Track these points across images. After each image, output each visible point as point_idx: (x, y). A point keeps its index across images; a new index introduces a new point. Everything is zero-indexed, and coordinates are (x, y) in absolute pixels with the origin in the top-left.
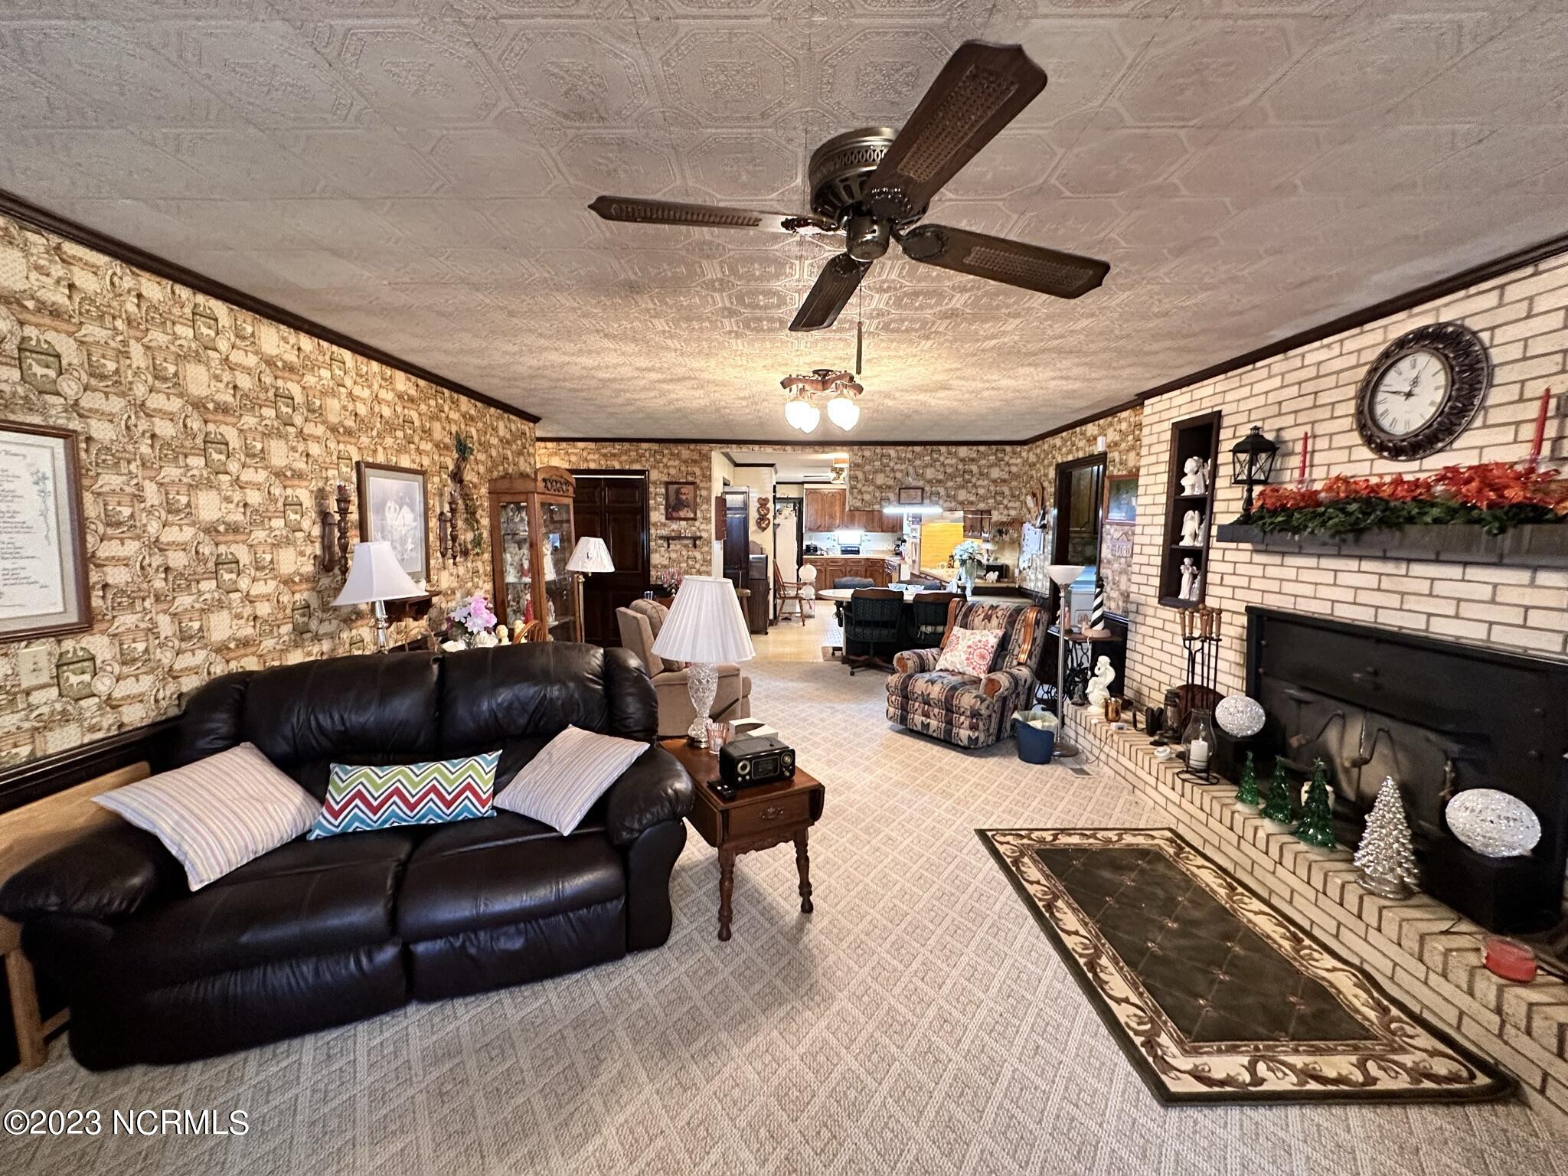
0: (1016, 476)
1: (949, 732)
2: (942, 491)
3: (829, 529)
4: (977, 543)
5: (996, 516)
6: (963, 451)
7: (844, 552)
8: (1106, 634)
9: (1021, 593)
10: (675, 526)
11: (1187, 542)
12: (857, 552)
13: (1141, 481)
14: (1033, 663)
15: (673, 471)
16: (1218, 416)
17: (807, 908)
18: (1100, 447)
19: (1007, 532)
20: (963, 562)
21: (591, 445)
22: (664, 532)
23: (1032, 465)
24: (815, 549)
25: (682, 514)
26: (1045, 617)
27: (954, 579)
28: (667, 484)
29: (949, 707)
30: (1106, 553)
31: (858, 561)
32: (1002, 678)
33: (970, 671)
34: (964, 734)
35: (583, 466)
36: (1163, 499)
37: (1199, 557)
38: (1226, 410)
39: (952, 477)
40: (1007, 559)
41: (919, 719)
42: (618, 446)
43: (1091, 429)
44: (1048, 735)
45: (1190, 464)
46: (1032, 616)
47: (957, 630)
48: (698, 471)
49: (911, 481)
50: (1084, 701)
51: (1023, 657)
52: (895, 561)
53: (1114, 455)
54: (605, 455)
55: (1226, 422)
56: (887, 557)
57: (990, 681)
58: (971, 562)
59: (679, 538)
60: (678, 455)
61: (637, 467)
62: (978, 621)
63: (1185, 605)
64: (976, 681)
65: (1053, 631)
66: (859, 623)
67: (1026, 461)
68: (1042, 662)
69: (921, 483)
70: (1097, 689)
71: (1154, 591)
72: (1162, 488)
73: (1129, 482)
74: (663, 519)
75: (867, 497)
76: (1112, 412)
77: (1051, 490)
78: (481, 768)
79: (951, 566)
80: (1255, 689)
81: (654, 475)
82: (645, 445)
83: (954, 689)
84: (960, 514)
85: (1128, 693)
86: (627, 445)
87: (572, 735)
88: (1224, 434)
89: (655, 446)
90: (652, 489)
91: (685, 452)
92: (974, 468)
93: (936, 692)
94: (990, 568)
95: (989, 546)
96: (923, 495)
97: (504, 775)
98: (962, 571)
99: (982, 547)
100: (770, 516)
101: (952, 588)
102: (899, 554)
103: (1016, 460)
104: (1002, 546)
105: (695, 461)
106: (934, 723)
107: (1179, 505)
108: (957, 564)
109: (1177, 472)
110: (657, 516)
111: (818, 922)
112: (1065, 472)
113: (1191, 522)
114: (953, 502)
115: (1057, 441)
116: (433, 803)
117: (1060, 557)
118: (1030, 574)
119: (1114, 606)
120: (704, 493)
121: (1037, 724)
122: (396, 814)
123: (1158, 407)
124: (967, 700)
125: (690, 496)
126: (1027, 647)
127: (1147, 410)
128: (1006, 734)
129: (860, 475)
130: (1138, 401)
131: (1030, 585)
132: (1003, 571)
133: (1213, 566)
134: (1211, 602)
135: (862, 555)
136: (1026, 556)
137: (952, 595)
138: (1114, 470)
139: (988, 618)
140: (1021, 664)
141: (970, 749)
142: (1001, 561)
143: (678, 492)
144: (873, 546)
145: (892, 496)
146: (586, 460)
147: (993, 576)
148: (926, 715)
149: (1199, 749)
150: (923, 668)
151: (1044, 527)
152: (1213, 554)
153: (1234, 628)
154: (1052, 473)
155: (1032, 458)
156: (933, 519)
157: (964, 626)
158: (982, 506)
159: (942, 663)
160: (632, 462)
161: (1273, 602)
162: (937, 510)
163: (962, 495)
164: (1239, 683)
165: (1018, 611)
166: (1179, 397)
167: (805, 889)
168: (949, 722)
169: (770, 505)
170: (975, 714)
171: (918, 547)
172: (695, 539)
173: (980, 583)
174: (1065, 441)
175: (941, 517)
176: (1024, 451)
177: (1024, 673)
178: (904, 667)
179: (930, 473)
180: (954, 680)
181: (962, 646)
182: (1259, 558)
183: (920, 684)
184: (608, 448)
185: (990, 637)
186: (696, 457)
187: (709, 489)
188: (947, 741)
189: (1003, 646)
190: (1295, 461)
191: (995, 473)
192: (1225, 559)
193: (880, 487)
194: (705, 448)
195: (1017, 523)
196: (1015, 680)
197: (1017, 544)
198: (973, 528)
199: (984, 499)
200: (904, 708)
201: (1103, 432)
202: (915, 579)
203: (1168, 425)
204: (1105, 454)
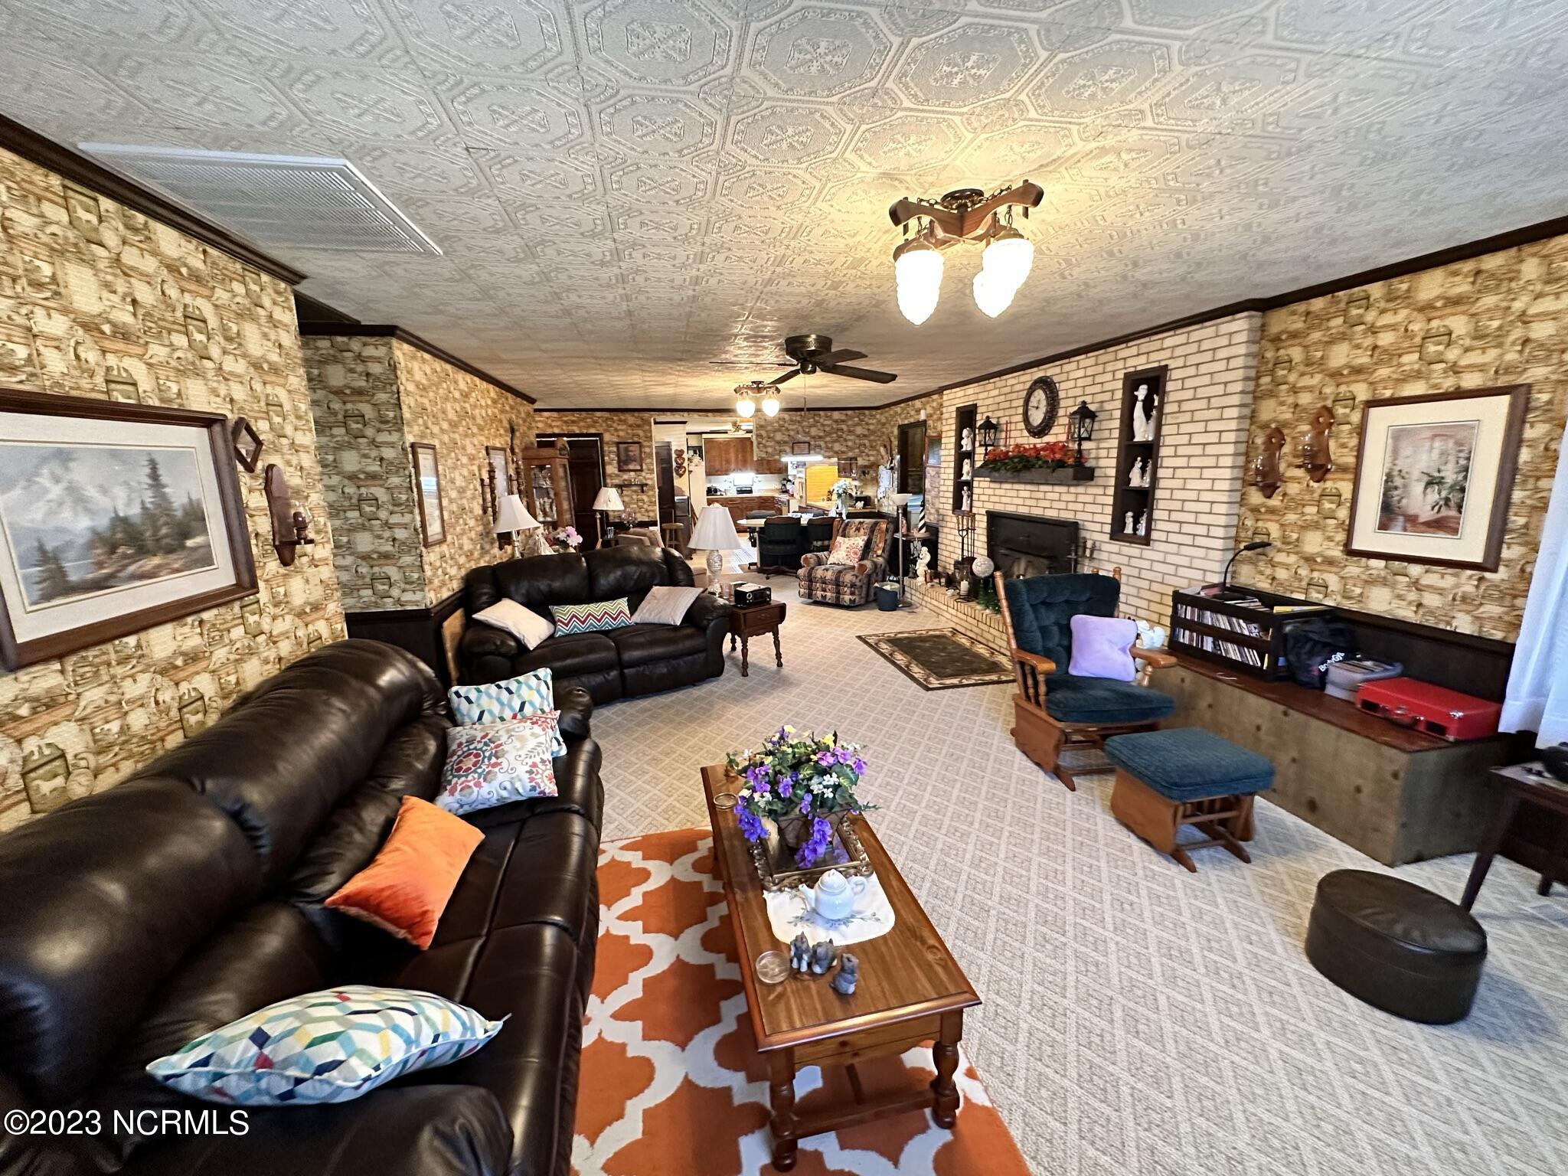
0: (873, 432)
1: (838, 598)
2: (822, 444)
3: (726, 472)
4: (848, 481)
5: (860, 462)
6: (836, 415)
7: (740, 492)
8: (927, 535)
9: (880, 515)
10: (626, 477)
11: (964, 478)
12: (750, 492)
13: (943, 441)
14: (886, 555)
15: (621, 434)
16: (975, 406)
17: (780, 665)
18: (922, 416)
19: (868, 473)
20: (839, 496)
21: (555, 414)
22: (616, 481)
23: (884, 424)
24: (716, 491)
25: (631, 467)
26: (891, 527)
27: (834, 508)
28: (618, 444)
29: (838, 583)
30: (928, 485)
31: (752, 499)
32: (868, 563)
33: (848, 563)
34: (847, 598)
35: (549, 431)
36: (953, 452)
37: (969, 484)
38: (979, 403)
39: (828, 434)
40: (869, 492)
41: (819, 593)
42: (577, 414)
43: (918, 403)
44: (894, 593)
45: (965, 432)
46: (884, 526)
47: (839, 539)
48: (641, 433)
49: (800, 437)
50: (915, 576)
51: (879, 552)
52: (784, 497)
53: (930, 422)
54: (566, 422)
55: (980, 410)
56: (776, 495)
57: (861, 566)
58: (845, 495)
59: (630, 485)
60: (624, 422)
61: (593, 431)
62: (852, 532)
63: (964, 514)
64: (853, 568)
65: (896, 536)
66: (771, 542)
67: (879, 421)
68: (890, 555)
69: (807, 439)
70: (921, 567)
71: (950, 507)
72: (952, 446)
73: (937, 441)
74: (616, 471)
75: (770, 450)
76: (928, 394)
77: (896, 443)
78: (622, 604)
79: (829, 499)
80: (991, 554)
81: (607, 437)
82: (598, 414)
83: (840, 572)
84: (835, 460)
85: (940, 569)
86: (584, 414)
87: (656, 590)
88: (978, 417)
89: (606, 415)
90: (606, 448)
91: (630, 419)
92: (844, 427)
93: (829, 575)
94: (858, 499)
95: (856, 483)
96: (810, 449)
97: (633, 608)
98: (839, 502)
99: (849, 483)
100: (685, 464)
101: (832, 514)
102: (786, 492)
103: (874, 420)
104: (865, 483)
105: (638, 426)
106: (829, 594)
107: (961, 456)
108: (834, 497)
109: (959, 438)
110: (611, 469)
111: (786, 670)
112: (904, 430)
113: (966, 467)
114: (829, 452)
115: (898, 409)
116: (607, 619)
117: (903, 489)
118: (885, 502)
119: (931, 519)
120: (647, 450)
121: (888, 587)
122: (592, 624)
123: (951, 396)
124: (848, 578)
125: (637, 453)
126: (881, 545)
127: (945, 398)
128: (872, 598)
129: (763, 433)
130: (940, 391)
131: (885, 510)
132: (867, 500)
133: (975, 491)
134: (974, 510)
135: (755, 494)
136: (882, 489)
137: (834, 519)
138: (931, 433)
139: (858, 529)
140: (879, 556)
141: (851, 607)
142: (865, 494)
143: (627, 450)
144: (763, 485)
145: (788, 449)
146: (551, 426)
147: (860, 504)
148: (824, 590)
149: (964, 585)
150: (820, 562)
151: (892, 468)
152: (975, 484)
153: (982, 523)
154: (896, 431)
155: (883, 420)
156: (814, 464)
157: (844, 536)
158: (850, 454)
159: (831, 560)
160: (589, 427)
161: (999, 508)
162: (819, 458)
163: (837, 447)
164: (985, 552)
165: (876, 524)
166: (959, 392)
167: (779, 656)
168: (838, 593)
169: (685, 456)
170: (853, 585)
171: (804, 485)
172: (642, 486)
173: (851, 510)
174: (903, 409)
175: (821, 463)
176: (878, 414)
177: (880, 560)
178: (808, 564)
179: (814, 431)
180: (840, 568)
181: (844, 548)
182: (993, 485)
183: (819, 572)
184: (570, 417)
185: (860, 541)
186: (639, 422)
187: (650, 447)
188: (837, 605)
189: (868, 546)
190: (1003, 435)
191: (859, 430)
192: (981, 485)
193: (778, 442)
194: (646, 415)
195: (875, 466)
196: (875, 564)
197: (876, 481)
198: (844, 471)
199: (851, 449)
200: (810, 589)
201: (924, 405)
202: (802, 510)
203: (954, 408)
204: (925, 422)
